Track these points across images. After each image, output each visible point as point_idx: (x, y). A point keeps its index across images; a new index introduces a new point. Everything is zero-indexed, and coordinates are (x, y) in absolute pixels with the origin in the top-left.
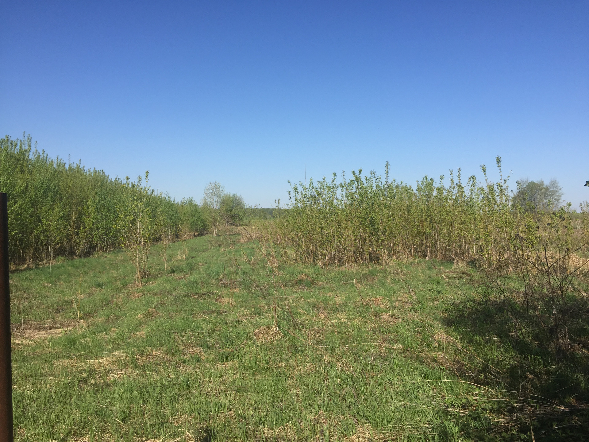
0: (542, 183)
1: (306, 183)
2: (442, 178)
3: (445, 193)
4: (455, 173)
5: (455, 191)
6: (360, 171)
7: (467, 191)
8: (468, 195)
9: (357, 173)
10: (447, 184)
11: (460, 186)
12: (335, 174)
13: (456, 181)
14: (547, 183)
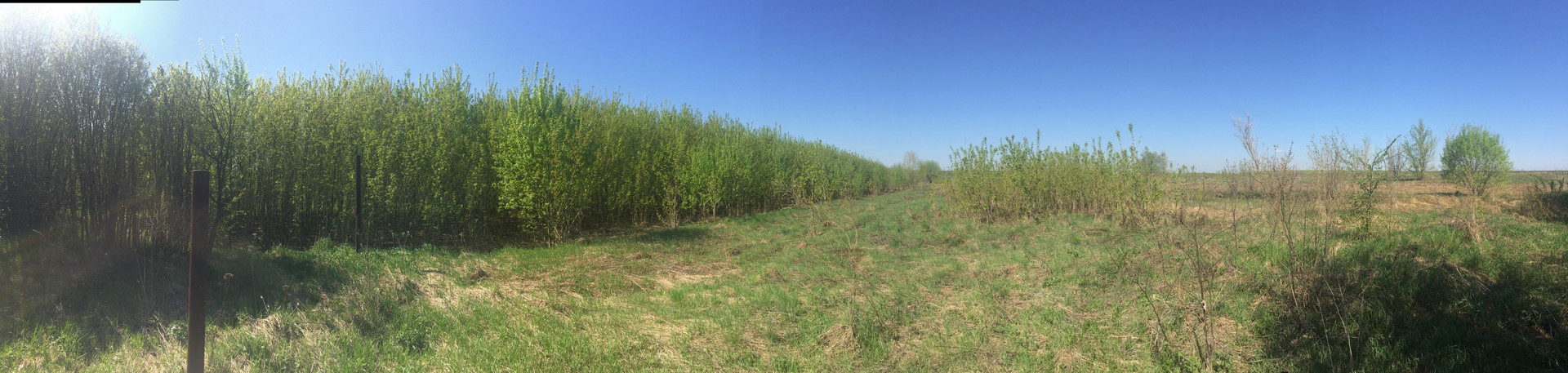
0: (1156, 153)
1: (966, 148)
2: (1086, 145)
3: (1089, 157)
4: (1097, 141)
5: (1097, 157)
6: (1013, 137)
7: (1106, 157)
8: (1106, 159)
9: (1010, 139)
10: (1090, 151)
11: (1100, 152)
12: (986, 139)
13: (1097, 149)
14: (1159, 153)
